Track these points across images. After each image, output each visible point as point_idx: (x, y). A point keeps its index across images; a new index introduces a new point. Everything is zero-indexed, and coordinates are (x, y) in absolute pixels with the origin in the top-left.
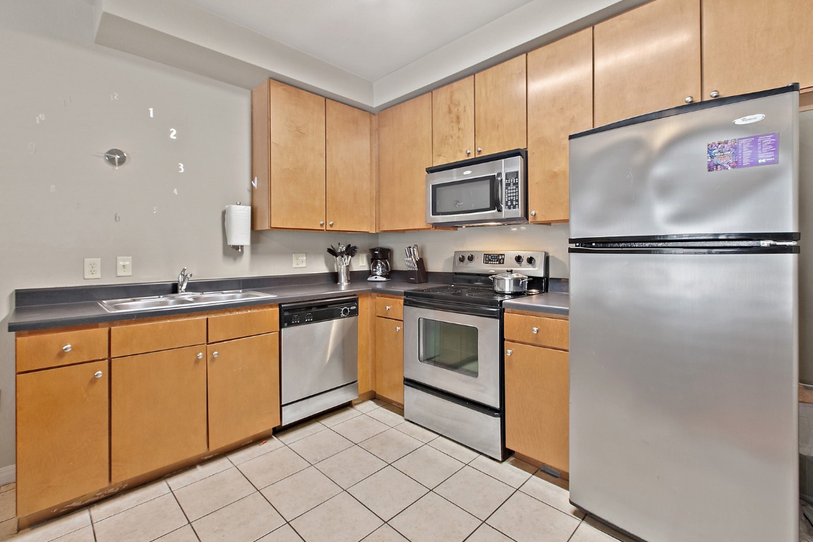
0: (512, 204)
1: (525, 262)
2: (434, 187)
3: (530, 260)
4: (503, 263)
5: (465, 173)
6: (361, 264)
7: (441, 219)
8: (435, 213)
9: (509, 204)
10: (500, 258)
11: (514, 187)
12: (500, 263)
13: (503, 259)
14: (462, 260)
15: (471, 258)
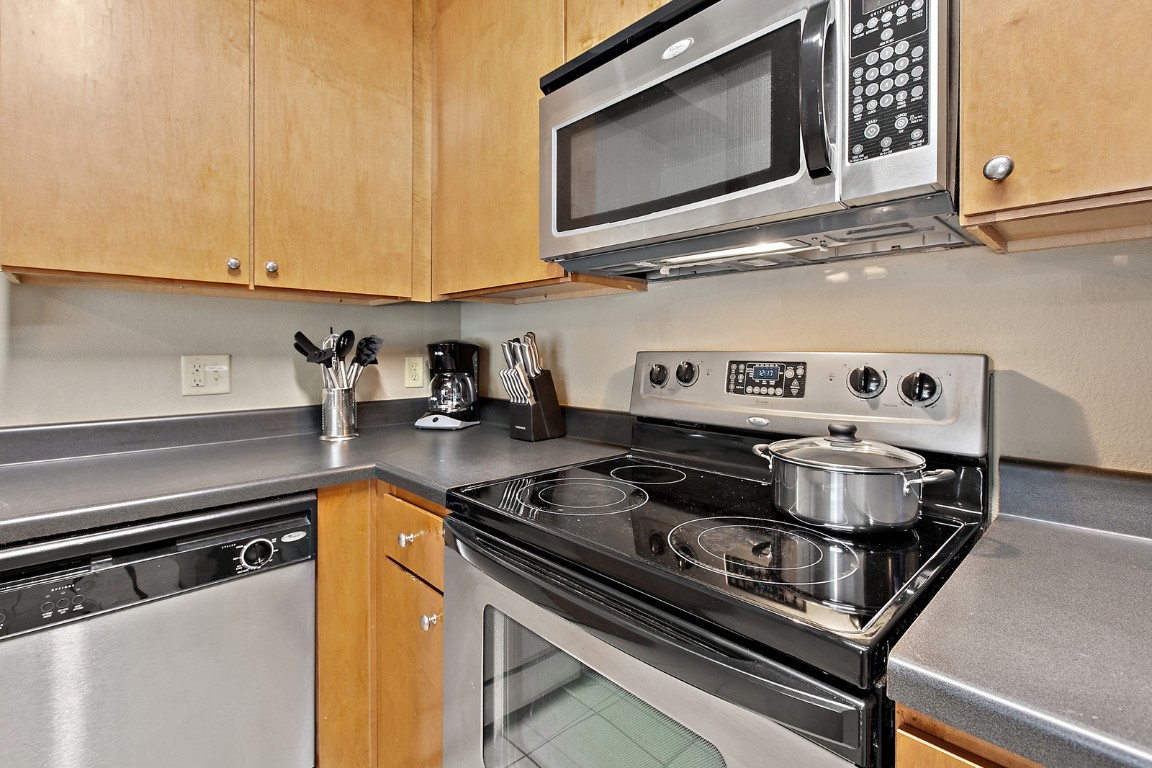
0: (887, 128)
1: (892, 392)
2: (566, 135)
3: (919, 387)
4: (801, 394)
5: (667, 54)
6: (409, 382)
7: (585, 239)
8: (566, 222)
9: (872, 130)
10: (789, 373)
11: (903, 46)
12: (788, 394)
13: (802, 380)
14: (658, 377)
15: (686, 375)
